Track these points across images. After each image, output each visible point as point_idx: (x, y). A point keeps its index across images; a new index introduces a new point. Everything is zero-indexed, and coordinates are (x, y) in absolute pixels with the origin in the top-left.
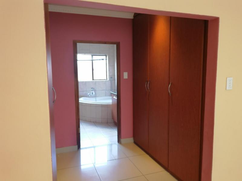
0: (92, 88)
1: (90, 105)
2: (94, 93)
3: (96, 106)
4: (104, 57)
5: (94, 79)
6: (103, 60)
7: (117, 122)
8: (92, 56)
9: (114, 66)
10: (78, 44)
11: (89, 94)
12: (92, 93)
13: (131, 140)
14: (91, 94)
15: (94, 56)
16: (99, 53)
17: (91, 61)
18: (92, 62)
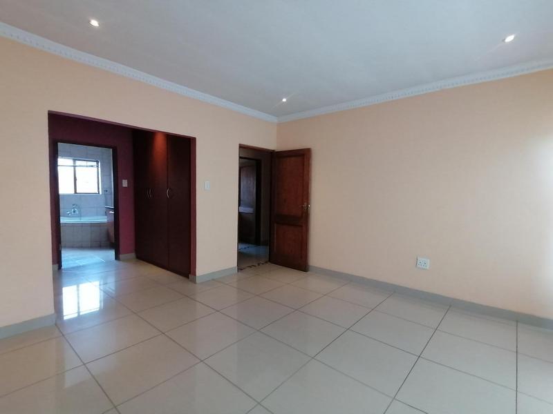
0: (74, 205)
2: (77, 212)
3: (83, 225)
4: (95, 163)
6: (92, 166)
7: (113, 241)
8: (75, 160)
9: (110, 175)
12: (75, 212)
13: (133, 255)
14: (73, 213)
16: (86, 158)
17: (73, 167)
18: (75, 169)
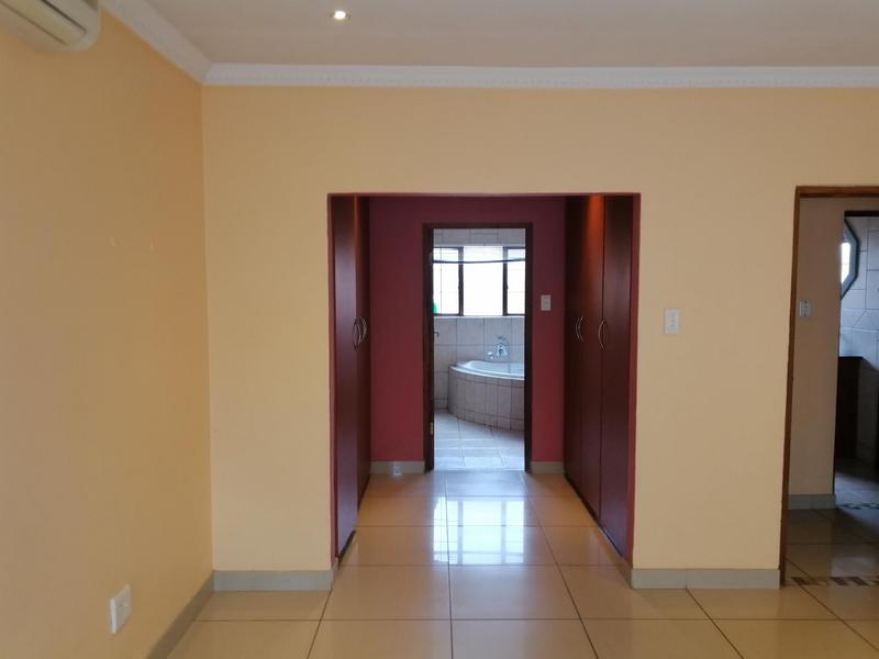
0: (500, 338)
1: (485, 381)
2: (505, 353)
5: (509, 312)
8: (506, 249)
10: (436, 231)
11: (490, 353)
12: (501, 351)
13: (556, 467)
14: (498, 354)
15: (509, 251)
17: (502, 264)
